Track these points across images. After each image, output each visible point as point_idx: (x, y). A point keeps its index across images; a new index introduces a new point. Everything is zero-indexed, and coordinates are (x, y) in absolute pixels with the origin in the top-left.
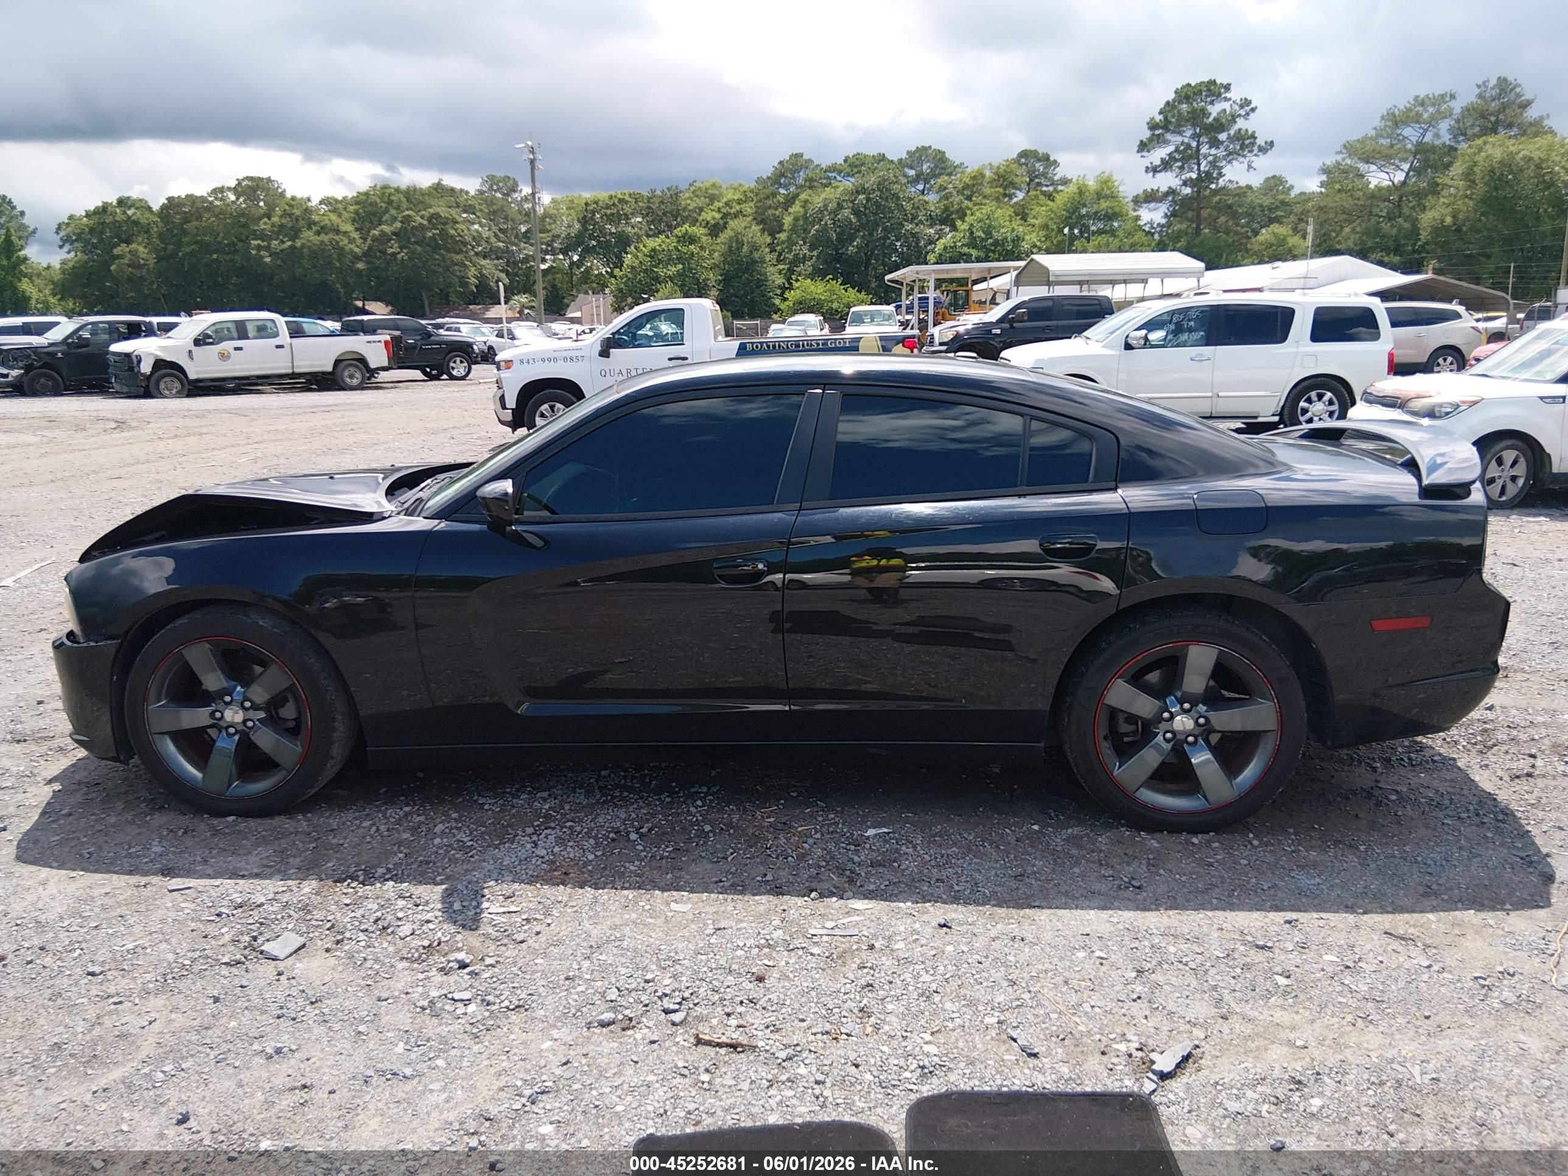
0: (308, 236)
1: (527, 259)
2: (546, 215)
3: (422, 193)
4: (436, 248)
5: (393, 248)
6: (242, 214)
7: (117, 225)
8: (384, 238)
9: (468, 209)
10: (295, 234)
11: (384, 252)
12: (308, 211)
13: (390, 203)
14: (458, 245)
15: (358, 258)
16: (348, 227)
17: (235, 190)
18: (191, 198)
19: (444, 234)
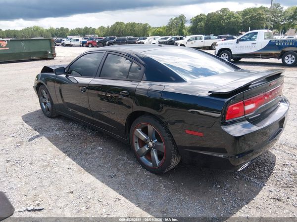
0: (232, 19)
1: (279, 22)
2: (286, 11)
3: (257, 9)
4: (258, 20)
5: (249, 20)
6: (221, 15)
7: (199, 19)
8: (247, 19)
9: (267, 11)
10: (230, 19)
11: (246, 22)
12: (233, 14)
13: (250, 11)
14: (262, 19)
15: (241, 23)
16: (240, 17)
17: (220, 11)
18: (212, 13)
19: (260, 17)
